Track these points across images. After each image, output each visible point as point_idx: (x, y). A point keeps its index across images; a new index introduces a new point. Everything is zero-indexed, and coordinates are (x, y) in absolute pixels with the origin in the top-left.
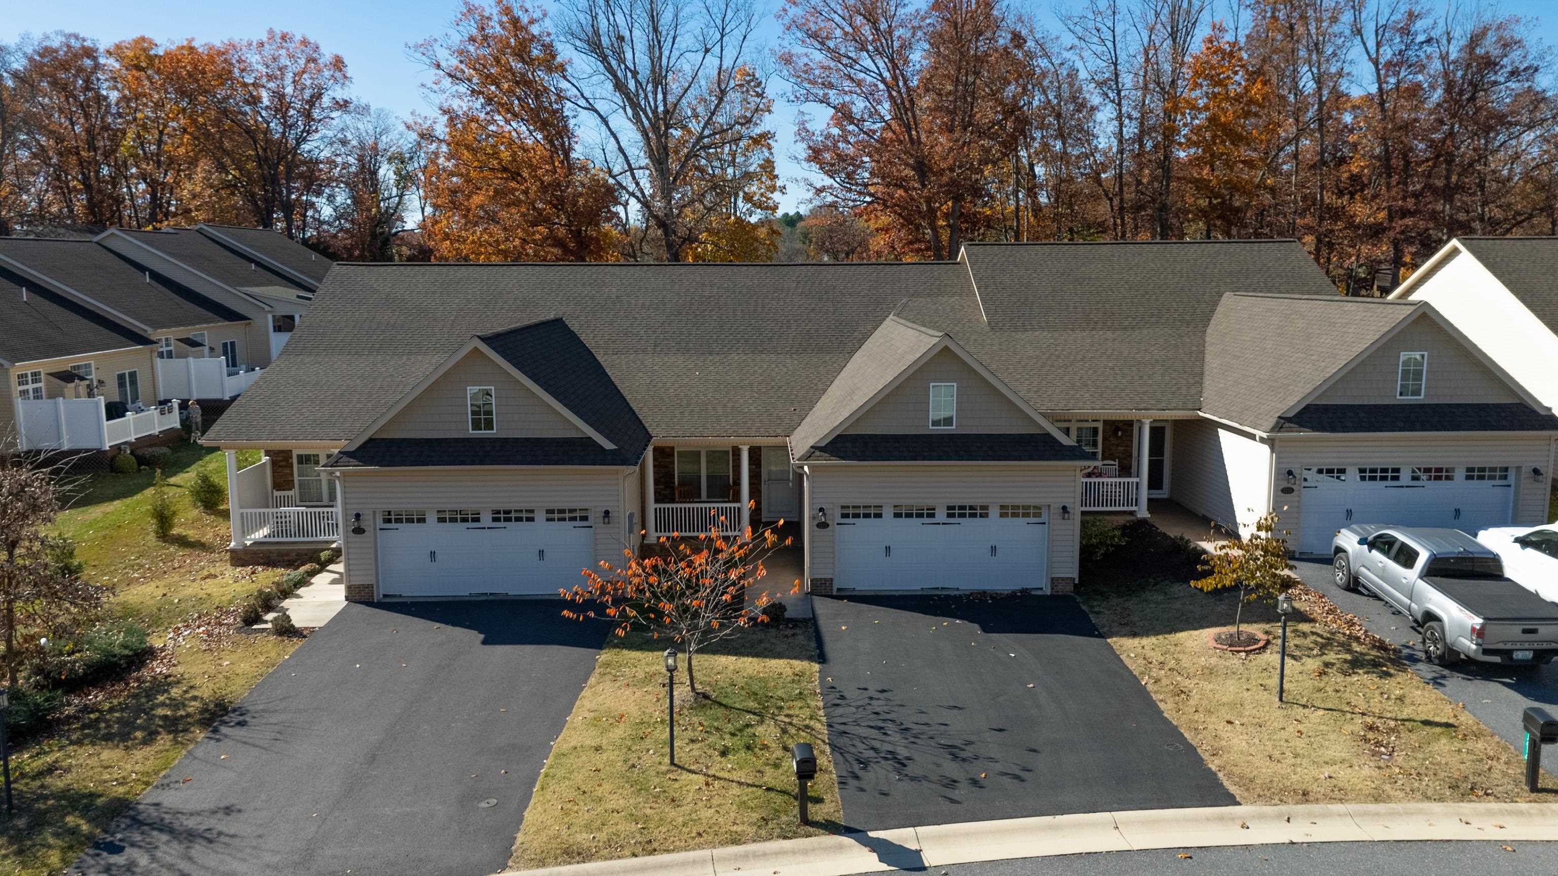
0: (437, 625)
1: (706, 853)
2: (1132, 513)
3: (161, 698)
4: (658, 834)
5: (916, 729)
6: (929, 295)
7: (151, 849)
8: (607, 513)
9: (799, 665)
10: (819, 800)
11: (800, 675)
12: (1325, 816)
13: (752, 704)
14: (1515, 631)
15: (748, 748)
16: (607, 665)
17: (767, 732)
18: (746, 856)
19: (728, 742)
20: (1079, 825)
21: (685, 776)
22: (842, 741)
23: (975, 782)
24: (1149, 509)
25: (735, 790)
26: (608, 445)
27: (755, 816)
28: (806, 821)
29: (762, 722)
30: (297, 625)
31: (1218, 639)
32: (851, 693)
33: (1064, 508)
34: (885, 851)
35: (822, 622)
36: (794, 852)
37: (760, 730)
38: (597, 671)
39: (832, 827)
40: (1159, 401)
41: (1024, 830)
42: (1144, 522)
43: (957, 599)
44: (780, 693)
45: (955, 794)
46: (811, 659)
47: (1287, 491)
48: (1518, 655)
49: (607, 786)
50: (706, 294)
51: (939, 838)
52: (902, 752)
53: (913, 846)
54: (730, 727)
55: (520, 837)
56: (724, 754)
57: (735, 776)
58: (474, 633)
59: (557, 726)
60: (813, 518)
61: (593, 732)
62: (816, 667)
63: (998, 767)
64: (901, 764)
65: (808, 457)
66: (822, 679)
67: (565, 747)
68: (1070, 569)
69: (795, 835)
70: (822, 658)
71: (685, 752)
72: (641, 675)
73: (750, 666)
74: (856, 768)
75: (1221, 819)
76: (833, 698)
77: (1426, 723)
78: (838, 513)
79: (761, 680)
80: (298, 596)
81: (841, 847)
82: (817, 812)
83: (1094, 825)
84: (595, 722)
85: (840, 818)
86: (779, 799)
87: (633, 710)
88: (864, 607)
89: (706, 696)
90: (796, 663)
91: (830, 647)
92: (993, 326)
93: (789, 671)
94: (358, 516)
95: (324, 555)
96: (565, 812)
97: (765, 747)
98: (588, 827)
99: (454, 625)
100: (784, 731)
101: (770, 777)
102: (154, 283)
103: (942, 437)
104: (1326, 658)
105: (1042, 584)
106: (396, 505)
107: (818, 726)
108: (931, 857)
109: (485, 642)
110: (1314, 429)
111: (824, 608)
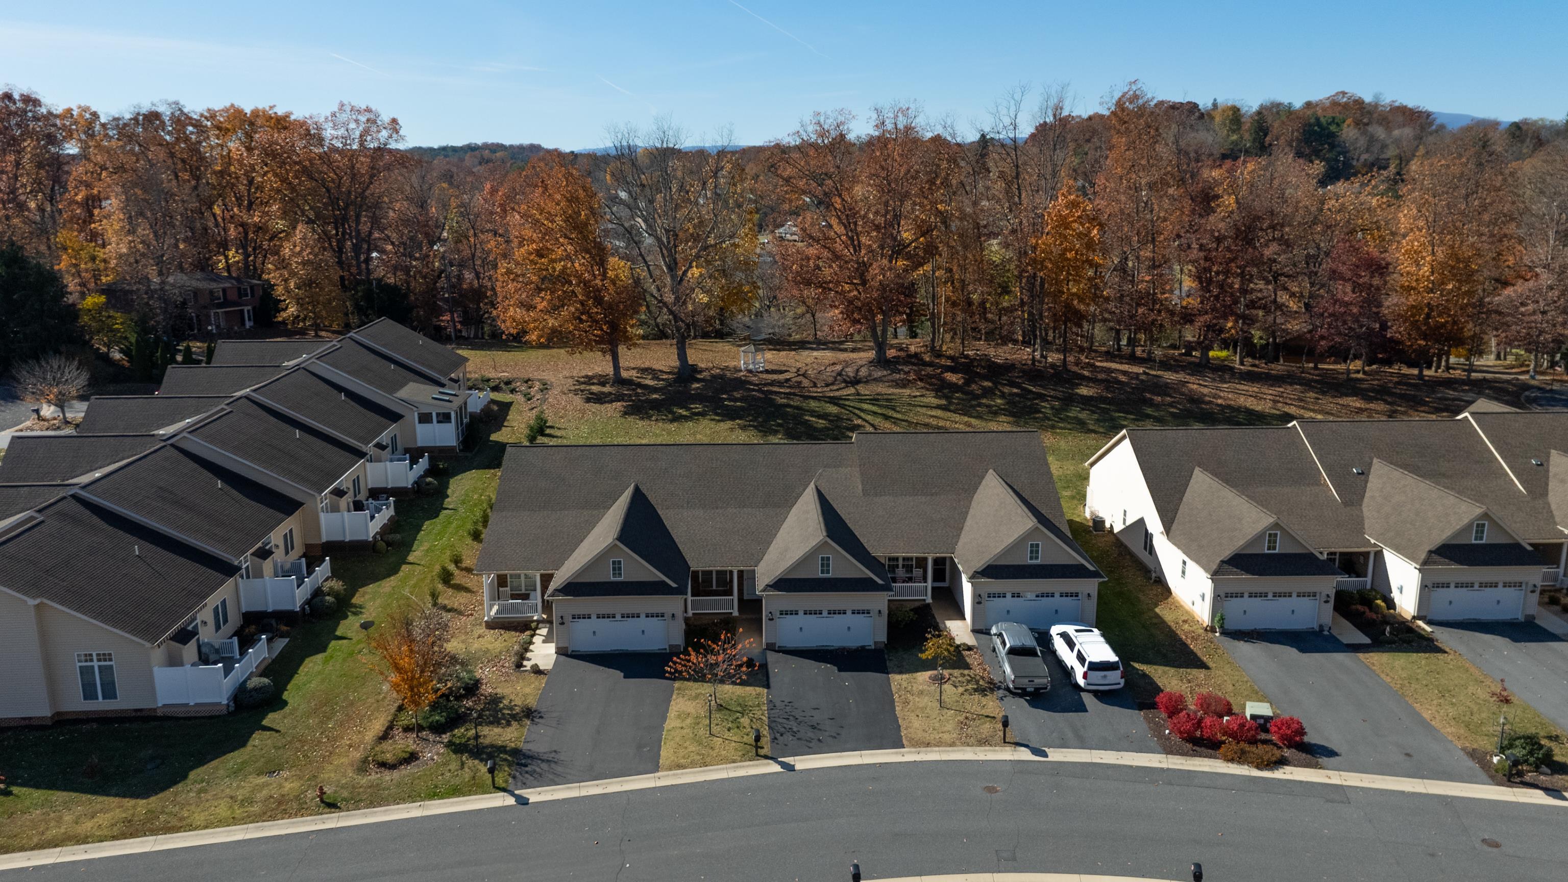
0: (602, 668)
1: (724, 766)
2: (924, 600)
3: (502, 705)
4: (708, 760)
5: (801, 719)
6: (835, 467)
7: (538, 766)
8: (673, 615)
9: (759, 690)
10: (762, 748)
11: (759, 694)
12: (931, 752)
13: (739, 709)
14: (1026, 681)
15: (738, 727)
16: (679, 689)
17: (745, 721)
18: (737, 767)
19: (730, 725)
20: (849, 756)
21: (715, 739)
22: (773, 725)
23: (819, 740)
24: (933, 597)
25: (734, 744)
26: (674, 585)
27: (740, 753)
28: (757, 755)
29: (743, 716)
30: (541, 668)
31: (930, 678)
32: (778, 704)
33: (880, 611)
34: (784, 765)
35: (769, 666)
36: (753, 766)
37: (742, 720)
38: (676, 692)
39: (766, 757)
40: (935, 548)
41: (830, 757)
42: (928, 605)
43: (831, 652)
44: (750, 703)
45: (811, 745)
46: (763, 686)
47: (979, 603)
48: (1028, 690)
49: (688, 743)
50: (714, 466)
51: (801, 761)
52: (795, 729)
53: (792, 763)
54: (731, 719)
55: (661, 761)
56: (729, 730)
57: (733, 738)
58: (618, 672)
59: (664, 718)
60: (767, 616)
61: (679, 721)
62: (766, 690)
63: (827, 734)
64: (794, 734)
65: (764, 590)
66: (768, 696)
67: (670, 727)
68: (883, 637)
69: (754, 760)
70: (768, 686)
71: (715, 729)
72: (694, 694)
73: (739, 690)
74: (778, 735)
75: (897, 753)
76: (771, 706)
77: (987, 716)
78: (778, 613)
79: (744, 697)
80: (532, 651)
81: (769, 764)
82: (761, 752)
83: (854, 756)
84: (679, 716)
85: (769, 754)
86: (749, 747)
87: (693, 711)
88: (789, 657)
89: (721, 706)
90: (757, 688)
91: (772, 680)
92: (865, 493)
93: (754, 693)
94: (562, 617)
95: (533, 625)
96: (675, 753)
97: (744, 727)
98: (684, 757)
99: (609, 668)
100: (752, 721)
101: (746, 739)
102: (349, 401)
103: (825, 579)
104: (967, 687)
105: (869, 643)
106: (577, 612)
107: (764, 718)
108: (798, 767)
109: (625, 677)
110: (989, 578)
111: (771, 657)
